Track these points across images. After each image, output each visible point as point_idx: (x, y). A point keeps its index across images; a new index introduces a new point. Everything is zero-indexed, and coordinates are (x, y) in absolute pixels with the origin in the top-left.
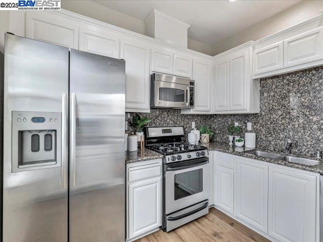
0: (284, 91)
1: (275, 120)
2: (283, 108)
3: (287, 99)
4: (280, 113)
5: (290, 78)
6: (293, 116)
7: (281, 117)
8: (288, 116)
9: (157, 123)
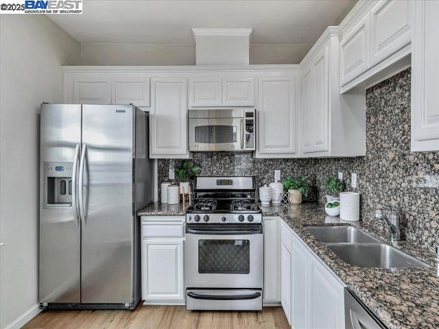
0: (397, 111)
1: (384, 169)
2: (395, 145)
3: (400, 127)
4: (391, 155)
5: (404, 83)
6: (409, 162)
7: (392, 164)
8: (401, 164)
9: (215, 172)
